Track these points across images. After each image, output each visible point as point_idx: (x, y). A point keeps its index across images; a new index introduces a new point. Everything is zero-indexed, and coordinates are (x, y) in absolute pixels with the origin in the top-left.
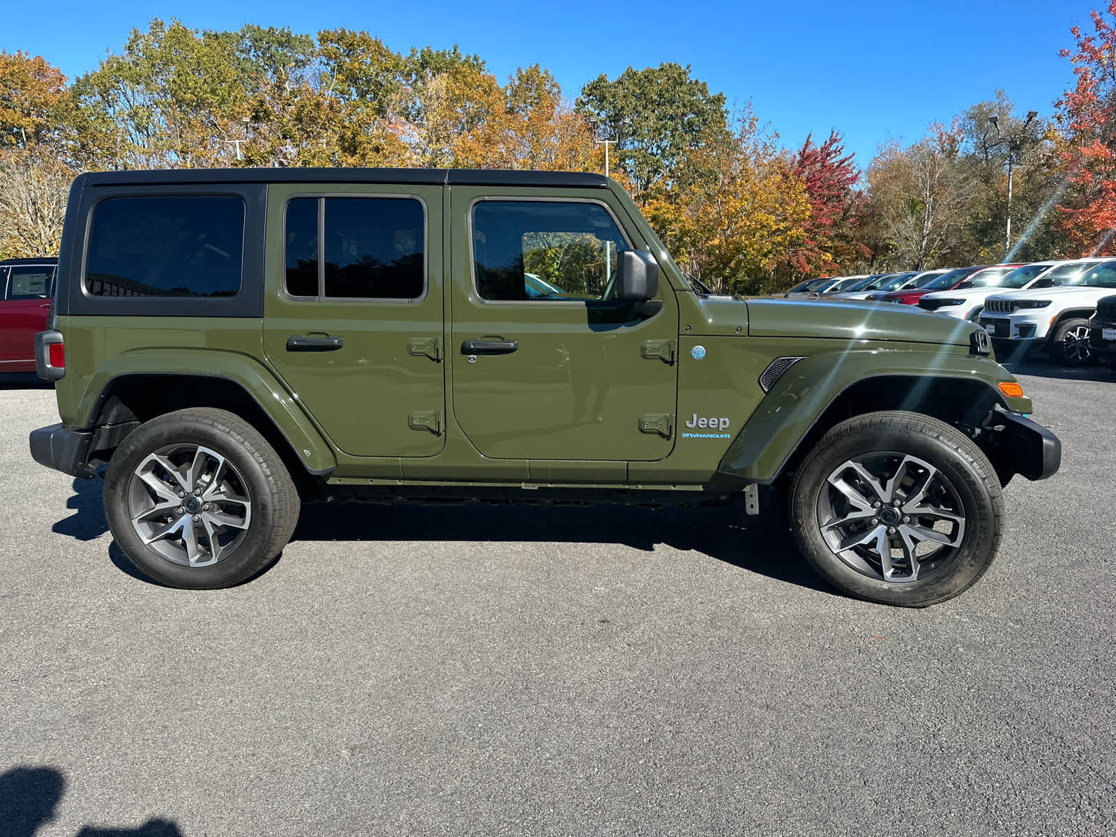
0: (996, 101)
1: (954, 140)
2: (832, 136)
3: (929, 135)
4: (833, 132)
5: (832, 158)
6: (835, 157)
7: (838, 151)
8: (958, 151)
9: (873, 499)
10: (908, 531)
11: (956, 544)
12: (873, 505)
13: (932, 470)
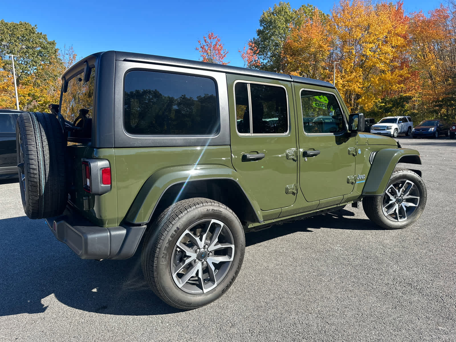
9: (395, 196)
10: (404, 204)
11: (417, 206)
12: (395, 198)
13: (413, 184)
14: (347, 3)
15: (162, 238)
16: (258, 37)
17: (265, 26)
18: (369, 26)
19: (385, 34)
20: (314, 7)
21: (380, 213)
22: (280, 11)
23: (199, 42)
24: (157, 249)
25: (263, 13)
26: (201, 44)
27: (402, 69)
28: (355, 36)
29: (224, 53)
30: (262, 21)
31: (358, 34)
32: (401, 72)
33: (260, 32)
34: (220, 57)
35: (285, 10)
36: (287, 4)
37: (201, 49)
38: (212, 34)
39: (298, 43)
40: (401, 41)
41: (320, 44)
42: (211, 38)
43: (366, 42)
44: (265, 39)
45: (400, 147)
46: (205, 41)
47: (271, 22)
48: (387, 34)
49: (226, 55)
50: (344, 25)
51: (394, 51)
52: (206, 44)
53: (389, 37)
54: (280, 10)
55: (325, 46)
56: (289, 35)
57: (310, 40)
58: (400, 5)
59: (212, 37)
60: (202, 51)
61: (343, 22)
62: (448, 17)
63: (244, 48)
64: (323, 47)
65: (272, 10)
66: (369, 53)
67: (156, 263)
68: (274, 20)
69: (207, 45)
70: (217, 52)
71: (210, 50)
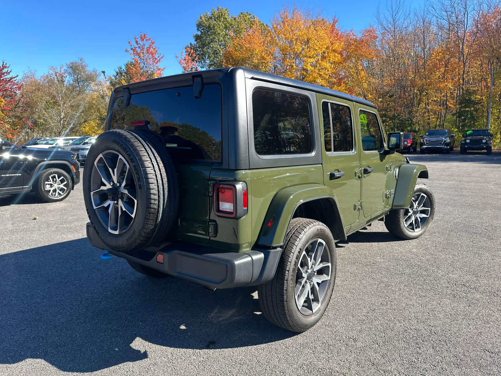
0: (80, 62)
1: (63, 76)
2: (3, 64)
3: (51, 72)
4: (3, 63)
5: (4, 76)
6: (6, 75)
7: (8, 73)
8: (65, 81)
9: (412, 208)
10: (419, 215)
11: (428, 216)
12: (412, 210)
13: (426, 196)
14: (286, 15)
15: (290, 261)
16: (195, 43)
17: (202, 31)
18: (308, 41)
19: (324, 49)
20: (254, 16)
21: (402, 225)
22: (219, 17)
23: (129, 43)
24: (286, 272)
25: (200, 17)
26: (131, 45)
27: (340, 86)
28: (296, 50)
29: (159, 57)
30: (199, 25)
31: (298, 48)
32: (339, 88)
33: (197, 38)
34: (154, 62)
35: (224, 16)
36: (226, 10)
37: (132, 52)
38: (145, 35)
39: (239, 53)
40: (338, 58)
41: (263, 55)
42: (143, 40)
43: (306, 56)
44: (204, 45)
45: (409, 163)
46: (137, 42)
47: (209, 26)
48: (325, 50)
49: (161, 59)
50: (284, 37)
51: (332, 67)
52: (138, 46)
53: (326, 53)
54: (219, 15)
55: (268, 58)
56: (230, 43)
57: (253, 50)
58: (335, 22)
59: (145, 39)
60: (134, 54)
61: (284, 34)
62: (377, 37)
63: (182, 53)
64: (266, 59)
65: (209, 15)
66: (309, 68)
67: (286, 286)
68: (213, 26)
69: (139, 48)
70: (150, 56)
71: (143, 53)
